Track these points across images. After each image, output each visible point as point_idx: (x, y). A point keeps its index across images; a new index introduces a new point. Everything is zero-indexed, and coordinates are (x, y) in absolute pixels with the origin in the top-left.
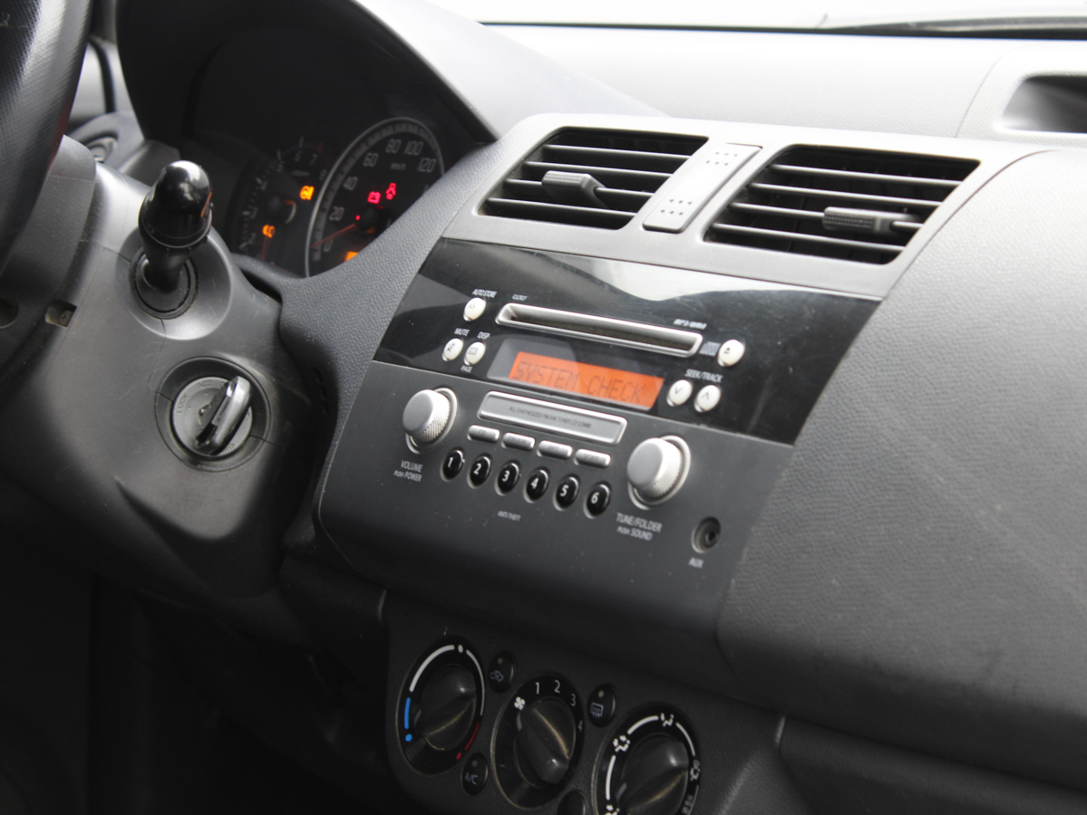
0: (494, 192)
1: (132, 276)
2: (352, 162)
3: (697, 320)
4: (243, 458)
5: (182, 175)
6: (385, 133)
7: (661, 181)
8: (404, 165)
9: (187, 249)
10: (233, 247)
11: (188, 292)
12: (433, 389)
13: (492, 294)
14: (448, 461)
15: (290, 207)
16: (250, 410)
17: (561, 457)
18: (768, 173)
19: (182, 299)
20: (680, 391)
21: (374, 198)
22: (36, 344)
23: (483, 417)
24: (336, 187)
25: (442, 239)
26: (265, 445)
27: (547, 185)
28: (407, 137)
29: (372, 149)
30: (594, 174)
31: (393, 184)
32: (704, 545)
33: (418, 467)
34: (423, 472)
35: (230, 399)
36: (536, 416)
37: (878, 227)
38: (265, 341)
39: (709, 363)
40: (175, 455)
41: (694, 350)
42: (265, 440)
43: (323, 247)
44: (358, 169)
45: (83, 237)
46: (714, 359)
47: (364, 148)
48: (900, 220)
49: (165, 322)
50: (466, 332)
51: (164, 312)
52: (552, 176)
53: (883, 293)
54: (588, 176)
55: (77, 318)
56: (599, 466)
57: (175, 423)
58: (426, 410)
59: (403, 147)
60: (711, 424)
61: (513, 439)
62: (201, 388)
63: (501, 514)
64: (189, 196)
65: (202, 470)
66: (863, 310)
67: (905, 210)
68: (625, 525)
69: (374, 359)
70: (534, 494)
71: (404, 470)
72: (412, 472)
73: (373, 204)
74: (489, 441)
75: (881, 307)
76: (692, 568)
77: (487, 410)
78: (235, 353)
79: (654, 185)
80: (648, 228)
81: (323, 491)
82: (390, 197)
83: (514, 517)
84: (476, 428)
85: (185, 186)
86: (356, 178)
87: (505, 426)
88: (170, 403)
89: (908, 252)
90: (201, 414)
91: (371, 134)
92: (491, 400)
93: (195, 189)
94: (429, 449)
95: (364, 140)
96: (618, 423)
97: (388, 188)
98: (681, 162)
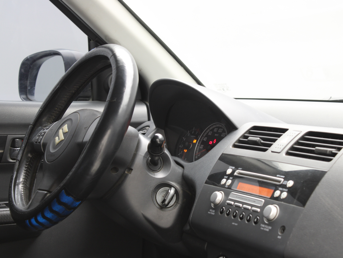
0: (236, 142)
1: (147, 162)
2: (206, 134)
3: (282, 175)
4: (173, 208)
5: (157, 137)
6: (214, 127)
7: (276, 140)
8: (218, 135)
9: (159, 155)
10: (172, 155)
11: (161, 166)
12: (218, 191)
13: (234, 168)
14: (221, 210)
15: (191, 145)
16: (175, 195)
17: (248, 209)
18: (303, 138)
19: (159, 168)
20: (277, 193)
21: (210, 143)
22: (123, 178)
23: (230, 199)
24: (202, 140)
25: (223, 154)
26: (179, 205)
27: (249, 140)
28: (219, 128)
29: (211, 131)
30: (260, 138)
31: (215, 139)
32: (282, 233)
33: (214, 211)
34: (215, 212)
35: (170, 193)
36: (242, 199)
37: (328, 152)
38: (180, 179)
39: (284, 186)
40: (156, 206)
41: (281, 183)
42: (179, 203)
43: (198, 155)
44: (207, 136)
45: (135, 152)
46: (286, 185)
47: (209, 130)
48: (334, 151)
49: (155, 173)
50: (227, 177)
51: (155, 171)
52: (250, 138)
53: (328, 169)
54: (259, 138)
55: (133, 172)
56: (256, 212)
57: (157, 199)
58: (216, 196)
59: (218, 130)
60: (284, 202)
61: (237, 205)
62: (163, 190)
63: (233, 223)
64: (159, 142)
65: (163, 211)
66: (323, 174)
67: (337, 148)
68: (262, 227)
69: (205, 183)
70: (241, 219)
71: (210, 212)
72: (212, 212)
73: (210, 144)
74: (231, 205)
75: (327, 173)
76: (278, 239)
77: (231, 197)
78: (172, 181)
79: (274, 141)
80: (272, 152)
81: (191, 217)
82: (214, 143)
83: (236, 224)
84: (228, 201)
85: (158, 140)
86: (206, 138)
87: (235, 201)
88: (155, 193)
89: (335, 159)
90: (163, 196)
91: (210, 127)
92: (232, 194)
93: (160, 140)
94: (217, 206)
95: (209, 128)
96: (262, 201)
97: (214, 140)
98: (281, 135)
